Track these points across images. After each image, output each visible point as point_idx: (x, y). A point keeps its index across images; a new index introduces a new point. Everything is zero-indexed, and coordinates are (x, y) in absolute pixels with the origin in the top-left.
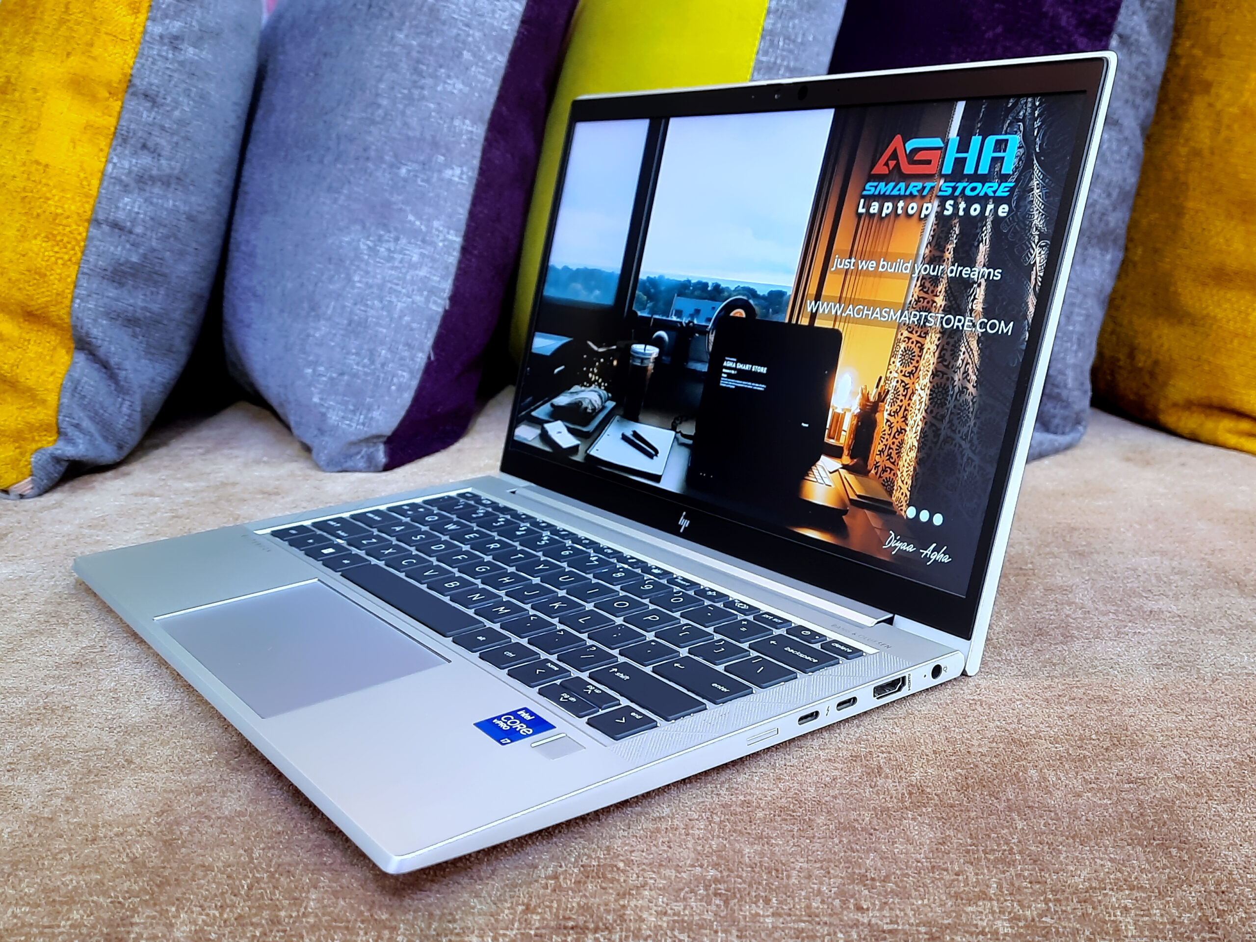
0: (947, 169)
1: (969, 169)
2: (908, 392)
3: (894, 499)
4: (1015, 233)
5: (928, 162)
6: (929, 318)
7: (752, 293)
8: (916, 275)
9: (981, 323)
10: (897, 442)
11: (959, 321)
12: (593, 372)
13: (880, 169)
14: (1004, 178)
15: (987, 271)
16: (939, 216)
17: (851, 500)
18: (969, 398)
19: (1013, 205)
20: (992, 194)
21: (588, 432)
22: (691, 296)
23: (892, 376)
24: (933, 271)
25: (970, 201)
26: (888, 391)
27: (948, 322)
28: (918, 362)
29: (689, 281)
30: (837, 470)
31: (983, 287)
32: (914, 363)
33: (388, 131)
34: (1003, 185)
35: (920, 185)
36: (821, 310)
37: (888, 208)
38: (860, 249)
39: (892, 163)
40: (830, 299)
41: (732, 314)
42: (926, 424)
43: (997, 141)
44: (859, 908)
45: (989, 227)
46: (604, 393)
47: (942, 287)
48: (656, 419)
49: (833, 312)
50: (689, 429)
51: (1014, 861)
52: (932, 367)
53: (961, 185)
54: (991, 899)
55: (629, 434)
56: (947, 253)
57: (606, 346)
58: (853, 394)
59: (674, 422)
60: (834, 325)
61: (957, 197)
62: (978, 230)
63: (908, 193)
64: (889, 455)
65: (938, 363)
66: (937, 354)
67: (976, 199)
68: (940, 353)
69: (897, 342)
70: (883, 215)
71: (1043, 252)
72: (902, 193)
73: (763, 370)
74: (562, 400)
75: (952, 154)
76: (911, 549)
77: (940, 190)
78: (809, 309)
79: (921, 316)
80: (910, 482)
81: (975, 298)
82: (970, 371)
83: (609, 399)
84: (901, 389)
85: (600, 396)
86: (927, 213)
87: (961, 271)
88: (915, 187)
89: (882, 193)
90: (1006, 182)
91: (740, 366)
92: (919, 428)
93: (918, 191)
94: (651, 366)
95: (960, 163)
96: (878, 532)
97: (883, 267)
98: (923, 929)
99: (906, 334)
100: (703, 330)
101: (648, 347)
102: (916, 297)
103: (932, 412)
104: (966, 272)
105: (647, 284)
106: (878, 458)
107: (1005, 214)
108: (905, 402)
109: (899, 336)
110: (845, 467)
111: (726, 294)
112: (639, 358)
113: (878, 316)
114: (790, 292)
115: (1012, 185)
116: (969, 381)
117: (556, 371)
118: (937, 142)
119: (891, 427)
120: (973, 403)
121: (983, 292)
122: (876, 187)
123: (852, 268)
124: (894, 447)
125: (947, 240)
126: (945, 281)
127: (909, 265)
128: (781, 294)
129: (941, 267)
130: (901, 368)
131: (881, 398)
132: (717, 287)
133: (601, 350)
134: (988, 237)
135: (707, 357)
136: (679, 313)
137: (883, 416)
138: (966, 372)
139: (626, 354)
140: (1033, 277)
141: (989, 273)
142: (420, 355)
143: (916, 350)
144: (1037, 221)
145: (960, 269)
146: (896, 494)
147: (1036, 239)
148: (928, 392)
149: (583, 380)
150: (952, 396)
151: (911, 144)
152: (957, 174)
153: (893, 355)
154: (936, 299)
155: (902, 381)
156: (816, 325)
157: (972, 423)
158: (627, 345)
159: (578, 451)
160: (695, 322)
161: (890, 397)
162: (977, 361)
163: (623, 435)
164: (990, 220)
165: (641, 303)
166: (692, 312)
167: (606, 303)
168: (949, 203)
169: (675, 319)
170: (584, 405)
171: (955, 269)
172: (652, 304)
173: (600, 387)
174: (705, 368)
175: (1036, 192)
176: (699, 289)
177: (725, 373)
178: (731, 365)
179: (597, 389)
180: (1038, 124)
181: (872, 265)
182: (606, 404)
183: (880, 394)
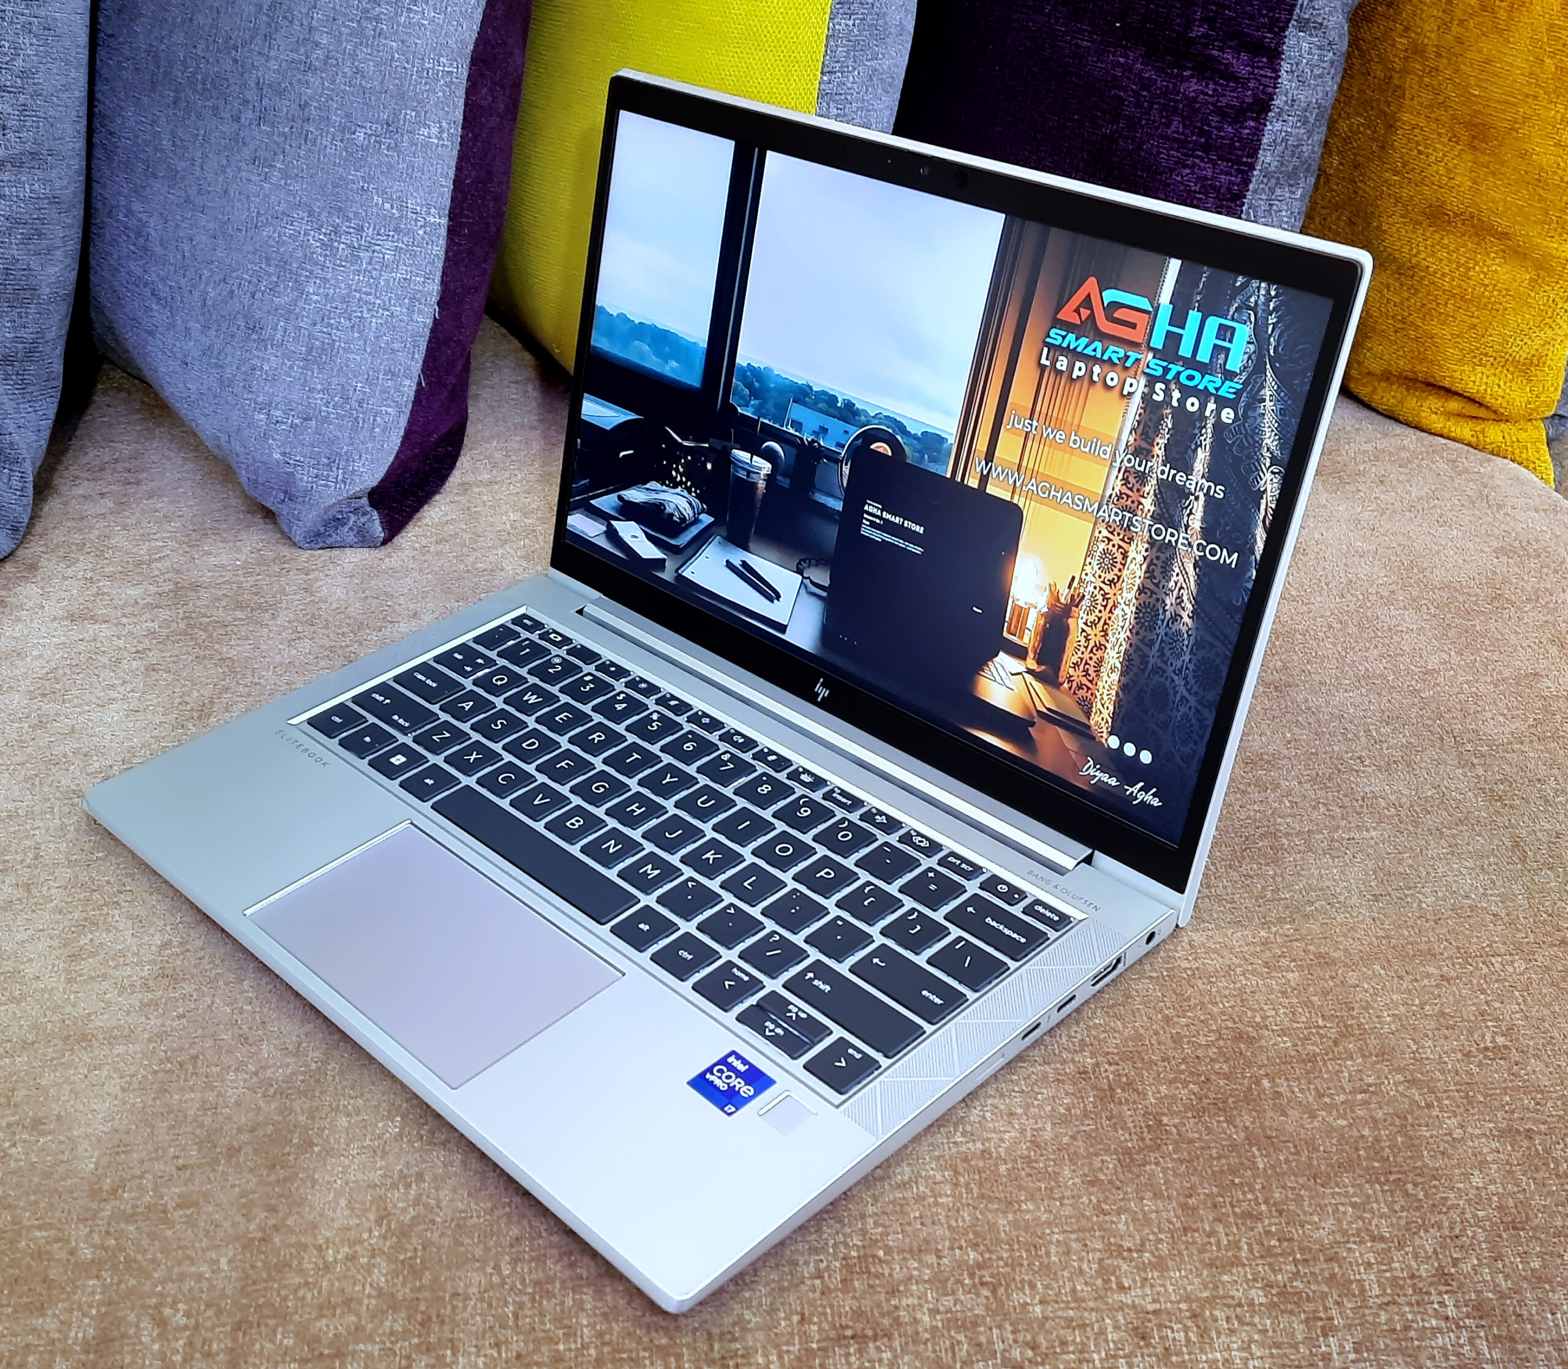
0: (1158, 341)
1: (1185, 350)
2: (1108, 602)
3: (1092, 722)
4: (1241, 446)
5: (1133, 326)
6: (1134, 521)
8: (1117, 465)
9: (1199, 545)
10: (1095, 658)
11: (1172, 535)
12: (677, 470)
13: (1067, 314)
14: (1229, 375)
15: (1207, 484)
16: (1147, 398)
17: (1038, 711)
18: (1184, 629)
19: (1240, 412)
20: (1214, 392)
21: (678, 546)
22: (813, 407)
23: (1088, 579)
24: (1140, 466)
25: (1187, 392)
26: (1084, 596)
27: (1158, 532)
28: (1120, 570)
29: (809, 387)
30: (1021, 673)
31: (1201, 502)
32: (1116, 571)
33: (333, 82)
34: (1228, 383)
35: (1122, 352)
36: (994, 474)
37: (1080, 369)
38: (1044, 411)
39: (1085, 313)
40: (1005, 464)
41: (872, 447)
42: (1131, 645)
43: (1221, 325)
44: (1121, 1288)
45: (1209, 431)
46: (696, 502)
47: (1150, 487)
48: (774, 554)
49: (1011, 481)
50: (821, 576)
51: (1261, 1214)
52: (1138, 582)
53: (1175, 368)
54: (1244, 1265)
55: (737, 563)
56: (1157, 448)
57: (692, 440)
58: (1039, 588)
59: (799, 563)
60: (1012, 497)
61: (1169, 381)
62: (1196, 431)
63: (1105, 357)
64: (1086, 673)
65: (1145, 578)
66: (1144, 567)
67: (1193, 391)
68: (1148, 567)
69: (1093, 540)
70: (1074, 377)
71: (1275, 480)
72: (1099, 354)
73: (920, 530)
74: (635, 495)
75: (1163, 324)
76: (1113, 782)
77: (1148, 367)
78: (978, 469)
79: (1124, 516)
80: (1111, 708)
81: (1191, 513)
82: (1185, 598)
83: (703, 511)
84: (1100, 597)
85: (690, 503)
86: (1132, 390)
87: (1174, 476)
88: (1115, 352)
89: (1072, 347)
90: (1232, 381)
91: (886, 515)
92: (1123, 649)
93: (1119, 359)
94: (762, 485)
95: (1173, 339)
96: (1073, 755)
97: (1075, 442)
98: (1183, 1306)
99: (1105, 532)
100: (833, 458)
101: (755, 458)
102: (1117, 490)
103: (1137, 633)
104: (1180, 478)
105: (749, 373)
106: (1071, 671)
107: (1230, 421)
108: (1105, 615)
109: (1097, 534)
110: (1030, 671)
112: (743, 468)
113: (1070, 501)
114: (952, 440)
115: (1239, 387)
116: (1183, 609)
117: (622, 454)
118: (1143, 303)
119: (1087, 640)
120: (1189, 636)
121: (1201, 509)
122: (1064, 337)
123: (1034, 432)
124: (1092, 663)
125: (1157, 432)
126: (1154, 482)
127: (1108, 449)
128: (941, 440)
129: (1149, 464)
130: (1099, 572)
131: (1075, 601)
132: (849, 405)
133: (686, 443)
134: (1208, 441)
135: (841, 494)
136: (797, 425)
137: (1077, 623)
138: (1179, 597)
139: (724, 461)
140: (1263, 507)
141: (1209, 487)
142: (407, 382)
143: (1119, 555)
144: (1270, 440)
145: (1173, 472)
146: (1095, 719)
147: (1268, 461)
148: (1134, 609)
149: (665, 478)
150: (1163, 621)
151: (1110, 296)
152: (1170, 351)
153: (1089, 554)
154: (1142, 500)
155: (1101, 589)
157: (1187, 658)
158: (724, 447)
159: (664, 567)
160: (822, 443)
161: (1085, 603)
162: (1193, 587)
163: (727, 561)
164: (1210, 422)
165: (742, 397)
166: (817, 429)
167: (689, 382)
168: (1159, 386)
169: (792, 431)
170: (669, 510)
171: (1167, 470)
172: (757, 402)
173: (690, 493)
174: (838, 506)
175: (1269, 404)
176: (824, 401)
177: (867, 520)
178: (875, 511)
179: (685, 493)
180: (1272, 320)
181: (1060, 437)
182: (700, 517)
183: (1072, 597)
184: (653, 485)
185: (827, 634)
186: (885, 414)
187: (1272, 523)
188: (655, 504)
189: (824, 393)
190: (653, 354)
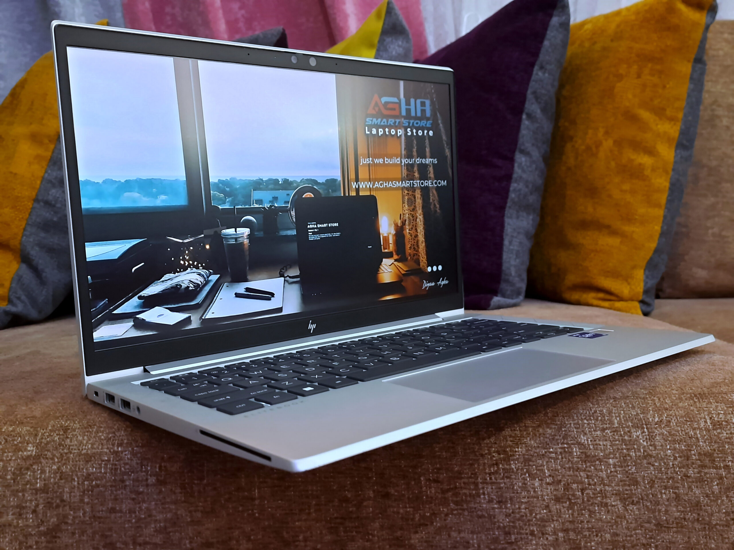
0: (404, 113)
1: (413, 114)
2: (414, 218)
3: (421, 266)
5: (394, 109)
6: (414, 183)
7: (315, 182)
8: (403, 164)
10: (415, 241)
12: (184, 259)
13: (371, 110)
14: (428, 119)
15: (431, 160)
17: (403, 274)
21: (198, 304)
22: (267, 189)
23: (405, 212)
25: (417, 129)
26: (406, 220)
27: (422, 184)
28: (415, 204)
29: (262, 180)
30: (393, 263)
31: (432, 167)
32: (414, 205)
34: (428, 122)
35: (394, 120)
36: (361, 187)
37: (381, 131)
38: (373, 152)
39: (377, 109)
40: (364, 180)
41: (303, 197)
42: (425, 230)
43: (421, 102)
45: (427, 140)
46: (203, 272)
47: (416, 169)
48: (264, 275)
49: (368, 187)
50: (295, 272)
52: (421, 205)
53: (411, 121)
55: (242, 291)
56: (414, 153)
57: (191, 237)
58: (390, 225)
59: (281, 271)
60: (370, 193)
62: (424, 142)
63: (389, 124)
64: (414, 248)
65: (423, 202)
66: (422, 198)
67: (420, 128)
69: (403, 197)
70: (380, 135)
71: (449, 151)
72: (386, 123)
73: (336, 225)
74: (153, 290)
75: (404, 107)
76: (433, 284)
77: (403, 123)
78: (354, 187)
79: (410, 183)
80: (425, 257)
81: (430, 172)
82: (436, 204)
83: (211, 274)
84: (411, 217)
85: (199, 274)
86: (400, 134)
87: (422, 161)
88: (391, 121)
89: (376, 123)
91: (319, 226)
92: (423, 233)
93: (393, 123)
94: (246, 241)
95: (408, 111)
96: (419, 283)
97: (387, 161)
99: (406, 192)
100: (285, 210)
101: (238, 229)
102: (406, 174)
103: (426, 224)
104: (423, 161)
105: (221, 185)
106: (409, 251)
107: (432, 135)
108: (414, 223)
109: (404, 193)
110: (396, 260)
111: (295, 185)
112: (232, 238)
113: (391, 185)
114: (339, 178)
115: (432, 122)
116: (437, 207)
117: (135, 269)
118: (395, 100)
119: (411, 236)
121: (432, 169)
122: (372, 121)
123: (371, 163)
124: (415, 244)
125: (413, 147)
126: (416, 166)
127: (399, 159)
128: (334, 181)
129: (413, 160)
131: (404, 223)
132: (286, 181)
133: (186, 241)
134: (428, 145)
135: (294, 226)
136: (259, 202)
137: (407, 231)
138: (435, 205)
139: (217, 239)
140: (449, 161)
141: (433, 161)
143: (413, 199)
144: (444, 138)
145: (421, 160)
146: (422, 264)
147: (446, 145)
148: (423, 216)
151: (383, 100)
152: (409, 116)
153: (403, 203)
154: (415, 174)
155: (411, 214)
156: (360, 194)
158: (216, 232)
159: (190, 321)
160: (276, 205)
161: (407, 222)
162: (437, 198)
163: (236, 294)
164: (427, 138)
165: (220, 199)
166: (271, 199)
167: (179, 204)
168: (409, 130)
169: (257, 206)
170: (184, 286)
171: (419, 159)
172: (230, 199)
173: (198, 268)
174: (294, 232)
175: (441, 125)
176: (271, 184)
177: (310, 232)
178: (313, 226)
179: (194, 270)
180: (434, 96)
181: (381, 161)
182: (210, 279)
183: (402, 222)
184: (167, 276)
185: (305, 298)
186: (305, 179)
188: (172, 287)
189: (270, 180)
190: (144, 196)
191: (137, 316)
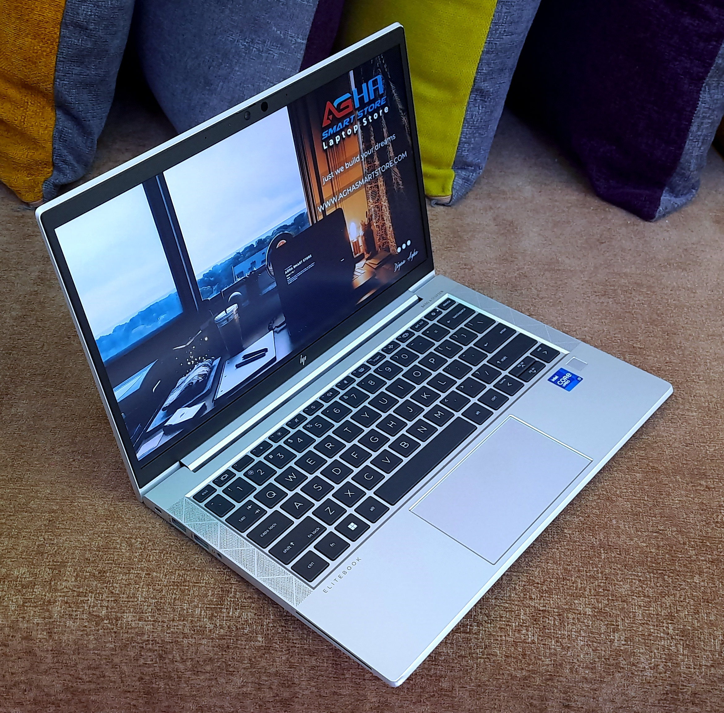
0: (357, 105)
1: (366, 100)
2: (379, 208)
3: (391, 251)
5: (348, 107)
6: (376, 173)
7: (285, 227)
8: (363, 160)
9: (395, 160)
10: (383, 230)
11: (387, 165)
12: (190, 360)
13: (326, 123)
14: (382, 96)
15: (389, 138)
16: (362, 127)
17: (375, 269)
19: (389, 105)
20: (380, 106)
21: (208, 390)
22: (245, 259)
23: (370, 207)
24: (369, 152)
25: (372, 114)
27: (383, 168)
28: (379, 193)
29: (239, 253)
31: (391, 146)
32: (378, 195)
34: (382, 99)
35: (348, 119)
36: (327, 206)
37: (338, 138)
38: (333, 165)
39: (331, 117)
40: (329, 199)
41: (277, 247)
43: (373, 82)
45: (384, 120)
46: (206, 362)
47: (375, 157)
49: (333, 202)
50: (281, 320)
52: (385, 191)
53: (366, 109)
55: (241, 361)
56: (372, 141)
57: (192, 338)
58: (358, 228)
59: (269, 326)
60: (336, 208)
61: (366, 115)
62: (380, 124)
63: (344, 126)
64: (383, 238)
66: (384, 184)
67: (375, 111)
68: (386, 183)
69: (367, 193)
70: (337, 143)
71: (406, 117)
72: (341, 127)
73: (310, 257)
75: (356, 97)
76: (404, 262)
77: (358, 116)
78: (320, 211)
79: (372, 174)
80: (394, 240)
81: (390, 152)
82: (399, 181)
83: (213, 360)
84: (377, 209)
85: (205, 365)
86: (357, 129)
87: (380, 145)
88: (346, 121)
89: (332, 133)
91: (294, 267)
92: (390, 218)
93: (348, 122)
94: (236, 317)
95: (361, 99)
96: (391, 269)
97: (347, 166)
99: (369, 186)
100: (263, 269)
101: (227, 310)
102: (367, 168)
104: (382, 144)
105: (206, 278)
107: (388, 111)
108: (380, 213)
109: (367, 189)
110: (367, 260)
111: (268, 241)
112: (224, 320)
113: (355, 188)
114: (306, 210)
115: (386, 97)
116: (400, 185)
117: (154, 389)
118: (348, 95)
119: (379, 227)
120: (404, 191)
121: (391, 148)
122: (328, 133)
123: (333, 176)
124: (383, 233)
125: (370, 136)
126: (376, 153)
127: (358, 157)
128: (301, 216)
130: (373, 201)
131: (370, 220)
132: (260, 242)
134: (384, 124)
135: (273, 279)
136: (241, 275)
138: (398, 183)
139: (213, 328)
140: (406, 129)
141: (391, 138)
143: (376, 189)
144: (400, 106)
146: (391, 249)
147: (402, 114)
151: (336, 104)
152: (363, 105)
153: (368, 198)
154: (375, 163)
155: (376, 206)
156: (327, 214)
158: (210, 322)
159: (206, 407)
160: (255, 269)
162: (399, 175)
163: (236, 366)
164: (383, 118)
165: (209, 291)
166: (250, 266)
167: (176, 316)
168: (364, 120)
169: (239, 279)
170: (194, 382)
171: (377, 145)
172: (216, 286)
173: (202, 361)
174: (274, 285)
175: (395, 95)
176: (248, 252)
177: (288, 277)
178: (290, 270)
179: (200, 364)
180: (385, 66)
181: (342, 169)
182: (213, 364)
183: (369, 219)
184: (180, 381)
185: (293, 338)
186: (276, 229)
187: (411, 131)
188: (186, 388)
189: (246, 249)
190: (147, 325)
191: (165, 425)
